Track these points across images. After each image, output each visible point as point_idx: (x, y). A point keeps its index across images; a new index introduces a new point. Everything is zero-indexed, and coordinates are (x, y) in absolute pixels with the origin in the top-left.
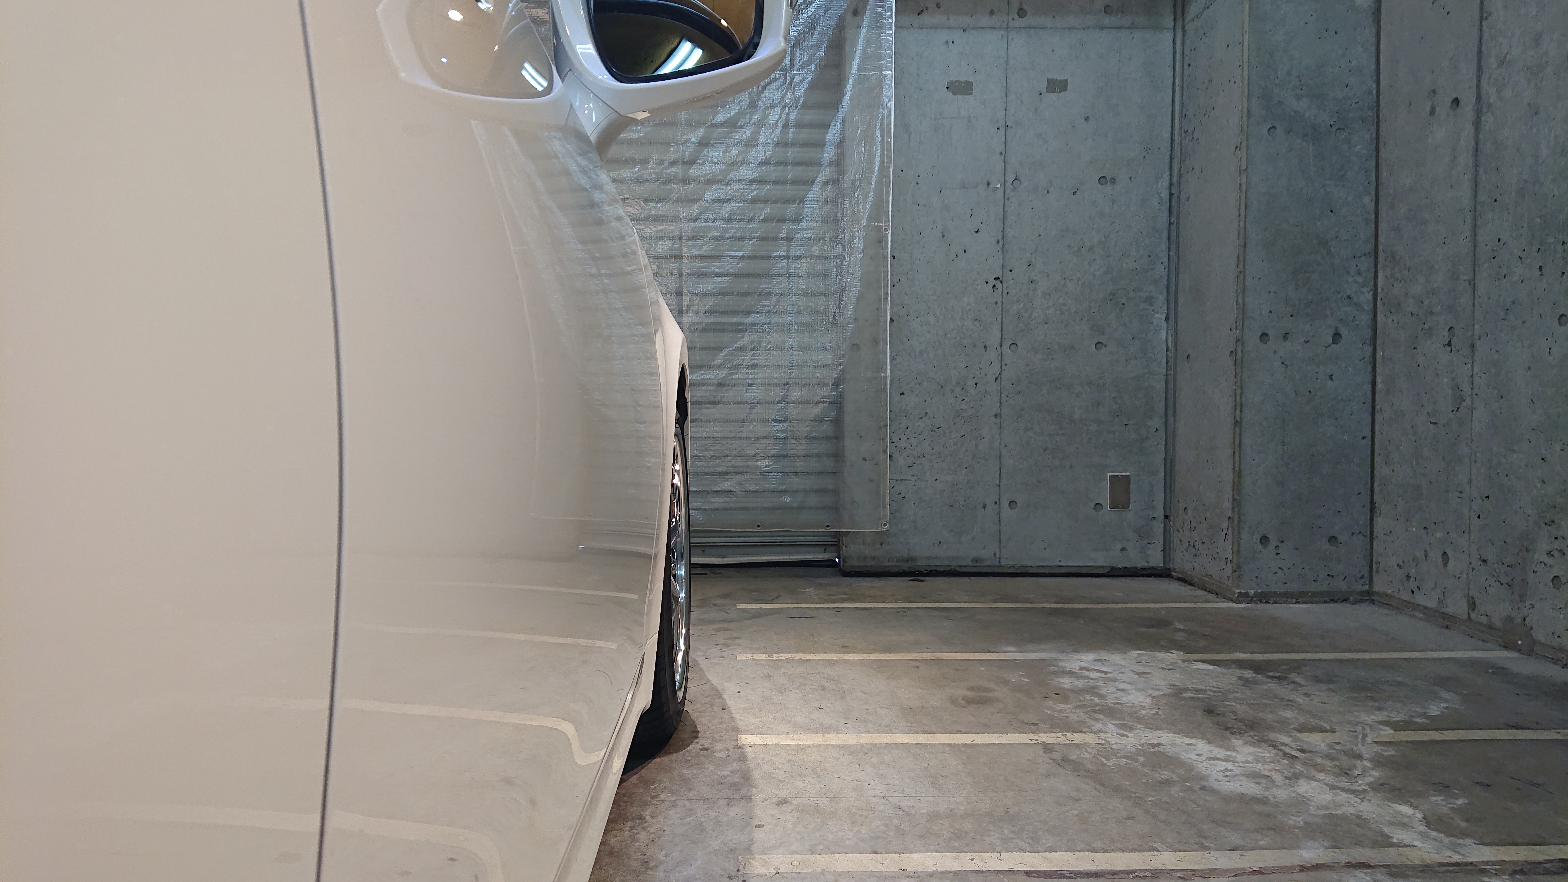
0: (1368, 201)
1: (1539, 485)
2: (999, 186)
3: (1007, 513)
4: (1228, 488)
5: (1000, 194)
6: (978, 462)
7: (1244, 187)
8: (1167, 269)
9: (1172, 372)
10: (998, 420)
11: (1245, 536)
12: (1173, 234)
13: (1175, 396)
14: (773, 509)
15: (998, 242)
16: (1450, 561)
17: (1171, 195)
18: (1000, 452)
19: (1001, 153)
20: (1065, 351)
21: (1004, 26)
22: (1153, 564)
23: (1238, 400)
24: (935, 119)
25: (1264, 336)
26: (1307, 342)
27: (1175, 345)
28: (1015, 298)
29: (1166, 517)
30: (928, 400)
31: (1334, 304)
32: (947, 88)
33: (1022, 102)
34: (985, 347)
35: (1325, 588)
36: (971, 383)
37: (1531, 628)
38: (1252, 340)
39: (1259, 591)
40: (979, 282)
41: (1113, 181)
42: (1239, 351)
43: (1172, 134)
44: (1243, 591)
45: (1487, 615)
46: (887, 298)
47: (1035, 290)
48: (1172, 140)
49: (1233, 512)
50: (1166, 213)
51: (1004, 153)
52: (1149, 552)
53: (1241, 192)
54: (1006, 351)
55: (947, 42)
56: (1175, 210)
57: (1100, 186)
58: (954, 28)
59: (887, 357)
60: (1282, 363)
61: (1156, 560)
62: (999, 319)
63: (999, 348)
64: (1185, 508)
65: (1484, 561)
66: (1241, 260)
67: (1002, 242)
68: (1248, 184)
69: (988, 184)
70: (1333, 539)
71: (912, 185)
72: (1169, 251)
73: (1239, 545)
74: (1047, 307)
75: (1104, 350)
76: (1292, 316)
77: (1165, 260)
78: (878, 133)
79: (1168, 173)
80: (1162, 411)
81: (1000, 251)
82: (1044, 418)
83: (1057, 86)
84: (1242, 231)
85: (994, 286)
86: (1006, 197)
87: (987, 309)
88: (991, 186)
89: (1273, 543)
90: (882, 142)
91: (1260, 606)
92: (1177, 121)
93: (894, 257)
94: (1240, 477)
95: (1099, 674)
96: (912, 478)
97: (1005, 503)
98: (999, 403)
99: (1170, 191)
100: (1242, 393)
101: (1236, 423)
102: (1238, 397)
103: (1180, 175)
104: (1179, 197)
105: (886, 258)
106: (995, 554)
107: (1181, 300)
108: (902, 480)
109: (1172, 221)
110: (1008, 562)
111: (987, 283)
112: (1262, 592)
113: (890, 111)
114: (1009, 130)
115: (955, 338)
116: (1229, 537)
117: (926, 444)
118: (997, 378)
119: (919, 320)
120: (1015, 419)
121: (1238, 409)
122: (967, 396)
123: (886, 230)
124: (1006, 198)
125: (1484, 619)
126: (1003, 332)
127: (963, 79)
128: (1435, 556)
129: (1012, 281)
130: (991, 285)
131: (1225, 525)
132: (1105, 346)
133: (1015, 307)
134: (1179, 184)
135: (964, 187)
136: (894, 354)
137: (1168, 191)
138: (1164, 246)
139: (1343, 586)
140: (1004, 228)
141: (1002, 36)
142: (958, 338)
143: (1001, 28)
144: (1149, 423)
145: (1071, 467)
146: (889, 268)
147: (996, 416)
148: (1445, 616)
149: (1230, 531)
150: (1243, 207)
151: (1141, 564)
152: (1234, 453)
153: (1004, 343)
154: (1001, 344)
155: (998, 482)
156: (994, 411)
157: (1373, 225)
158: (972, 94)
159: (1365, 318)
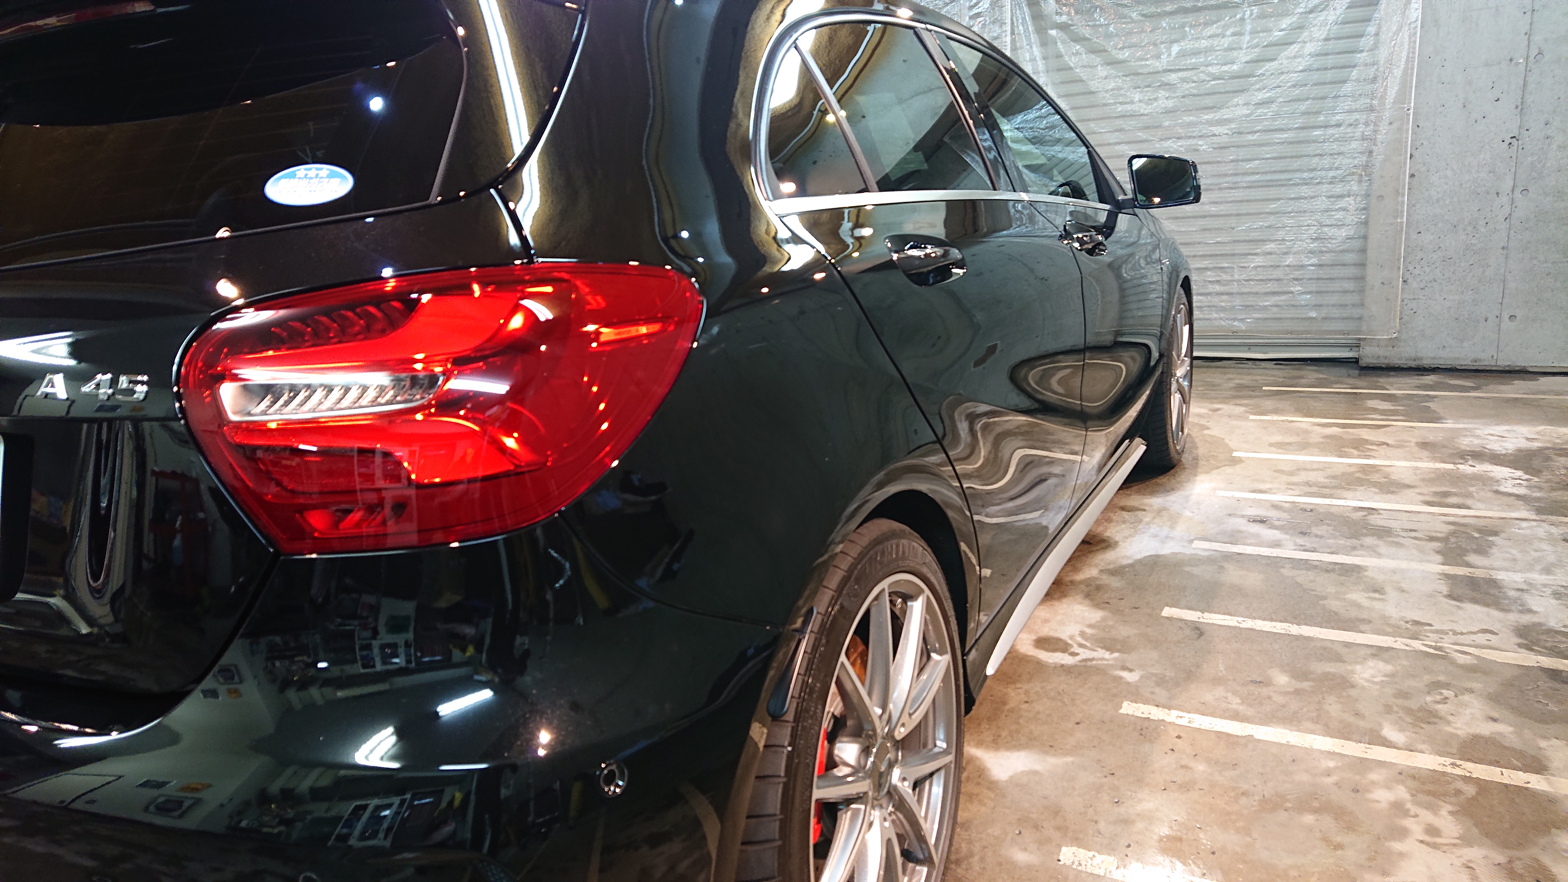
2: (1521, 61)
3: (1506, 324)
5: (1522, 68)
6: (1483, 285)
10: (1505, 252)
14: (1303, 319)
15: (1517, 107)
18: (1504, 276)
19: (1526, 34)
24: (1464, 12)
28: (1529, 153)
30: (1442, 236)
34: (1498, 193)
36: (1482, 222)
40: (1495, 141)
46: (1406, 162)
47: (1549, 145)
51: (1529, 33)
54: (1517, 194)
59: (1404, 207)
62: (1513, 170)
63: (1510, 194)
67: (1521, 108)
69: (1511, 60)
71: (1438, 69)
74: (1561, 158)
78: (1406, 34)
81: (1519, 115)
82: (1550, 249)
85: (1510, 143)
87: (1501, 163)
88: (1514, 62)
93: (1418, 126)
96: (1423, 298)
97: (1505, 316)
98: (1507, 238)
105: (1408, 130)
106: (1493, 355)
108: (1413, 299)
110: (1504, 361)
111: (1503, 141)
113: (1417, 17)
115: (1470, 188)
118: (1506, 218)
119: (1438, 174)
120: (1522, 250)
122: (1477, 233)
123: (1408, 110)
124: (1528, 70)
126: (1516, 181)
129: (1528, 139)
130: (1507, 142)
133: (1530, 159)
135: (1487, 65)
136: (1412, 203)
140: (1524, 95)
142: (1473, 187)
146: (1410, 138)
147: (1503, 248)
153: (1516, 189)
154: (1513, 191)
155: (1500, 301)
156: (1502, 244)
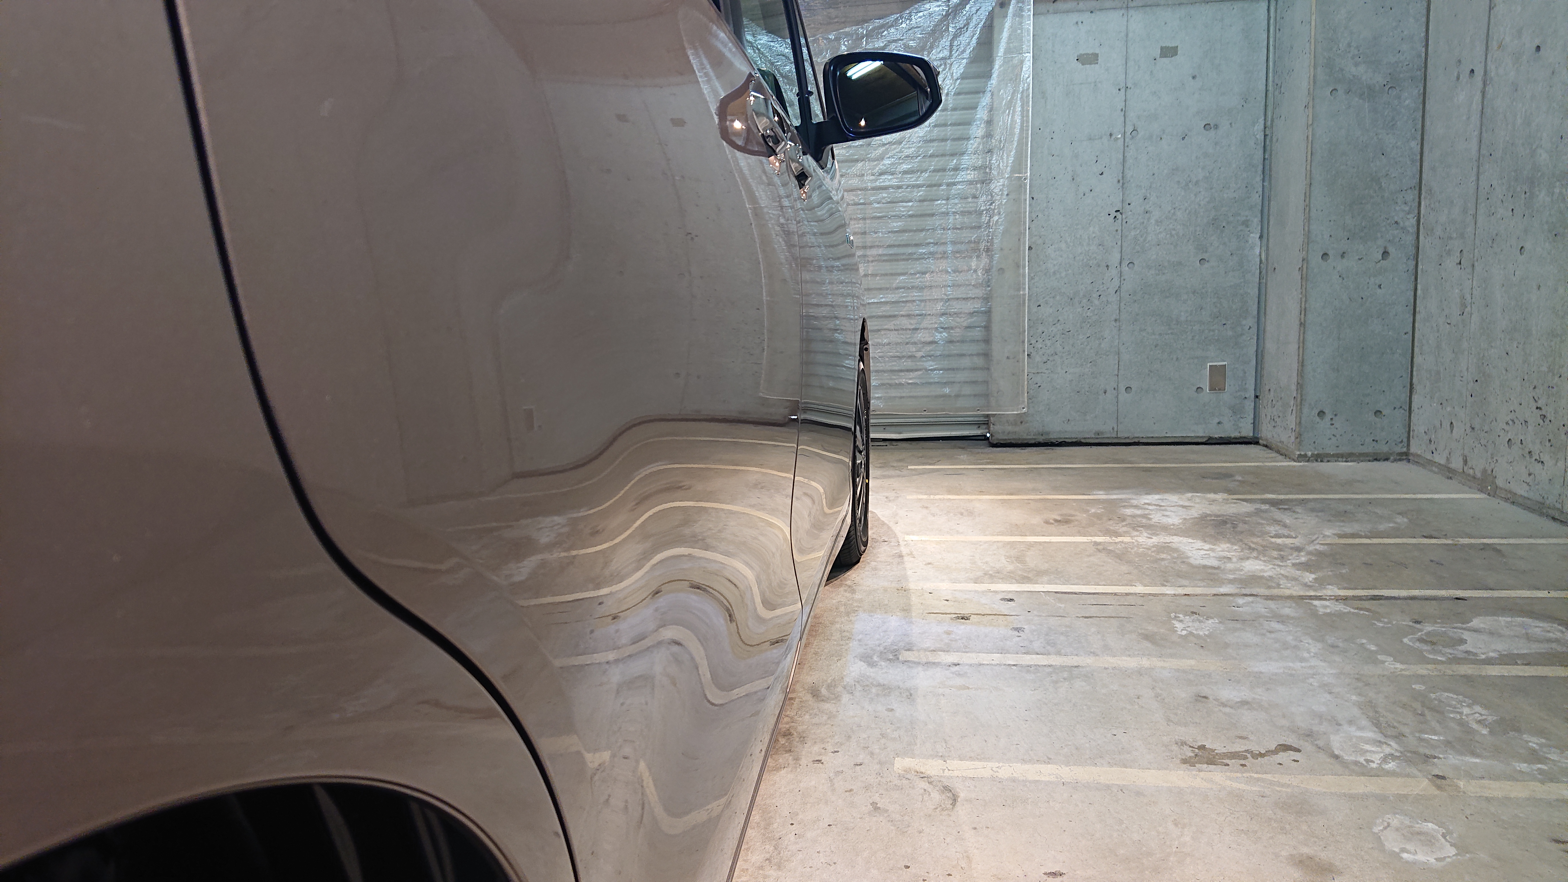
0: (1415, 145)
1: (1504, 372)
2: (1120, 136)
3: (1124, 396)
4: (1295, 374)
5: (1120, 142)
6: (1101, 358)
7: (1310, 139)
8: (1261, 197)
9: (1264, 281)
10: (1118, 324)
11: (1306, 411)
12: (1267, 167)
13: (1266, 300)
14: (936, 397)
15: (1119, 181)
16: (1455, 428)
17: (1265, 136)
18: (1118, 349)
19: (1122, 110)
20: (1174, 267)
21: (1124, 6)
22: (1244, 434)
23: (1303, 306)
24: (1067, 85)
25: (1325, 255)
26: (1360, 259)
27: (1267, 259)
28: (1133, 226)
29: (1257, 397)
30: (1061, 309)
31: (1384, 229)
32: (1077, 60)
33: (1139, 67)
34: (1107, 266)
35: (1370, 450)
36: (1095, 295)
37: (1496, 477)
38: (1315, 259)
39: (1316, 453)
40: (1102, 215)
41: (1216, 127)
42: (1305, 266)
43: (1266, 85)
44: (1303, 453)
45: (1473, 469)
46: (1026, 233)
47: (1149, 219)
48: (1267, 91)
49: (1297, 393)
50: (1261, 152)
51: (1124, 109)
52: (1241, 425)
53: (1308, 142)
54: (1125, 268)
55: (1077, 23)
56: (1268, 148)
57: (1205, 132)
58: (1083, 11)
59: (1025, 279)
60: (1340, 276)
61: (1247, 431)
62: (1119, 243)
63: (1119, 267)
64: (1269, 390)
65: (1473, 429)
66: (1308, 196)
67: (1123, 182)
68: (1313, 135)
69: (1111, 135)
70: (1378, 413)
71: (1048, 140)
72: (1263, 181)
73: (1300, 418)
74: (1160, 232)
75: (1206, 265)
76: (1348, 239)
77: (1260, 189)
78: (1019, 103)
79: (1263, 118)
80: (1255, 313)
81: (1121, 189)
82: (1156, 321)
83: (1169, 52)
84: (1309, 173)
85: (1115, 217)
86: (1126, 144)
87: (1109, 236)
88: (1113, 137)
89: (1329, 416)
90: (1022, 111)
91: (1315, 464)
92: (1271, 75)
93: (1033, 198)
94: (1302, 366)
95: (1156, 507)
96: (1046, 371)
97: (1122, 389)
98: (1118, 311)
99: (1265, 132)
100: (1306, 301)
101: (1301, 324)
102: (1303, 304)
103: (1272, 121)
104: (1272, 137)
105: (1026, 200)
106: (1113, 429)
107: (1271, 223)
108: (1038, 373)
109: (1266, 157)
110: (1124, 435)
111: (1109, 215)
112: (1318, 454)
113: (1029, 85)
114: (1128, 90)
115: (1083, 260)
116: (1294, 412)
117: (1059, 345)
118: (1116, 291)
119: (1053, 246)
120: (1131, 322)
121: (1303, 312)
122: (1092, 306)
123: (1025, 179)
124: (1125, 146)
125: (1471, 472)
126: (1123, 254)
127: (1090, 52)
128: (1446, 424)
129: (1130, 213)
130: (1112, 216)
131: (1292, 403)
132: (1208, 261)
133: (1133, 233)
134: (1272, 127)
135: (1090, 139)
136: (1032, 275)
137: (1262, 133)
138: (1259, 179)
139: (1385, 449)
140: (1123, 170)
141: (1123, 15)
142: (1085, 260)
143: (1121, 8)
144: (1244, 322)
145: (1177, 359)
146: (1028, 209)
147: (1116, 320)
148: (1450, 470)
149: (1295, 408)
150: (1309, 153)
151: (1234, 434)
152: (1299, 347)
153: (1123, 263)
154: (1120, 263)
155: (1116, 373)
156: (1114, 317)
157: (1418, 164)
158: (1097, 63)
159: (1410, 239)
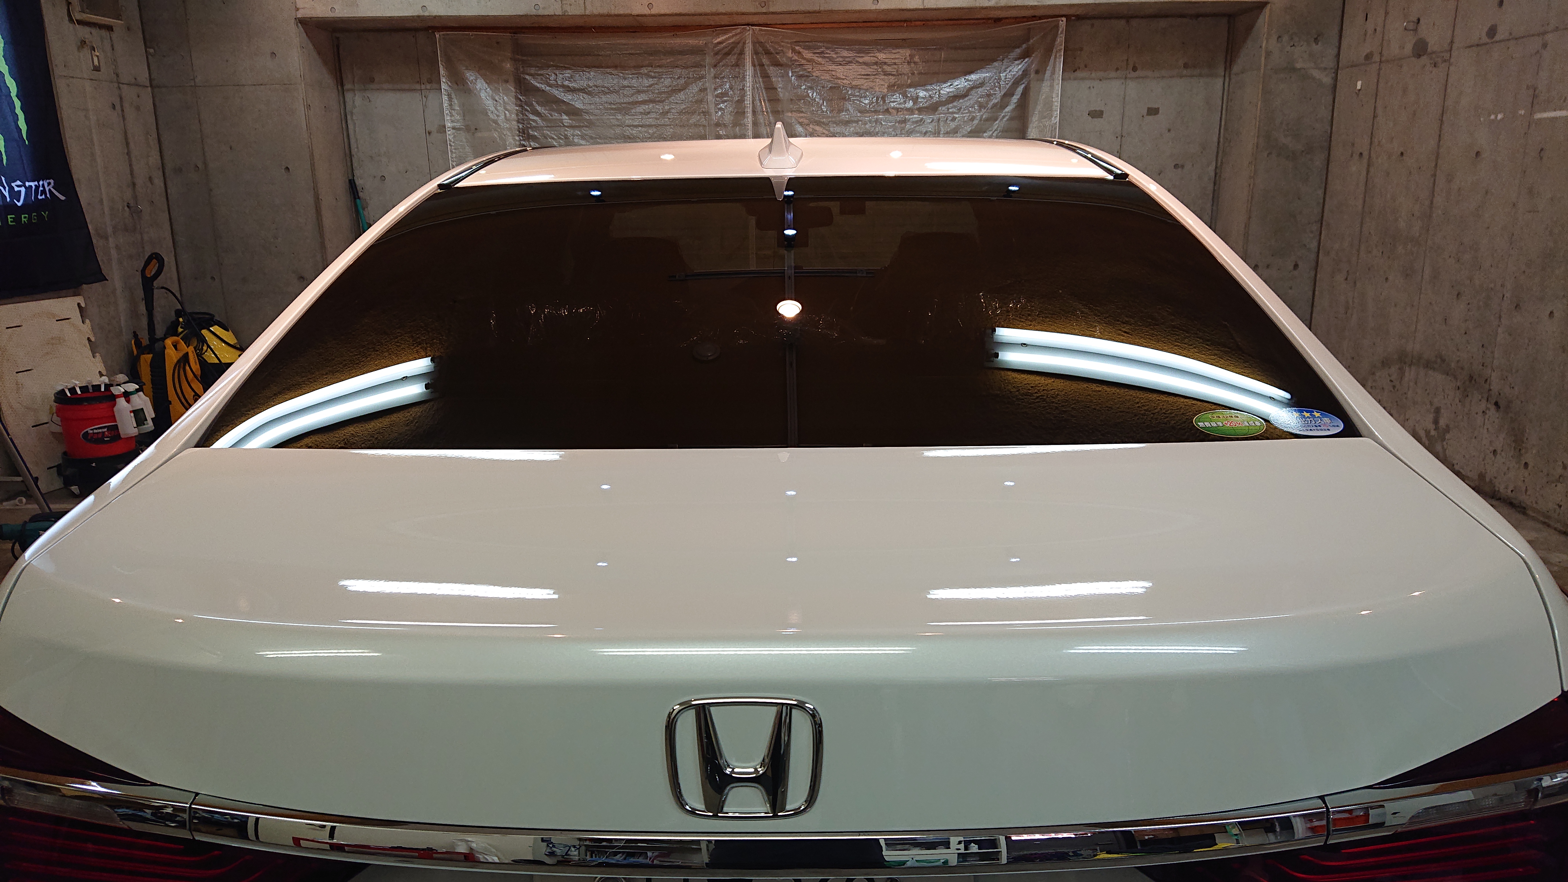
0: (1320, 194)
17: (1216, 174)
24: (1080, 133)
26: (1279, 269)
31: (1297, 248)
32: (1088, 115)
33: (1132, 120)
41: (1183, 167)
43: (1219, 138)
48: (1219, 141)
50: (1212, 185)
53: (1250, 188)
55: (1090, 88)
56: (1218, 183)
57: (1174, 170)
58: (1094, 79)
68: (1254, 184)
76: (1272, 254)
79: (1215, 161)
83: (1153, 111)
84: (1249, 210)
92: (1222, 131)
99: (1216, 171)
103: (1222, 165)
114: (1123, 138)
127: (1098, 109)
134: (1221, 169)
141: (1123, 83)
143: (1122, 78)
150: (1250, 196)
157: (1322, 205)
158: (1102, 118)
159: (1313, 256)
